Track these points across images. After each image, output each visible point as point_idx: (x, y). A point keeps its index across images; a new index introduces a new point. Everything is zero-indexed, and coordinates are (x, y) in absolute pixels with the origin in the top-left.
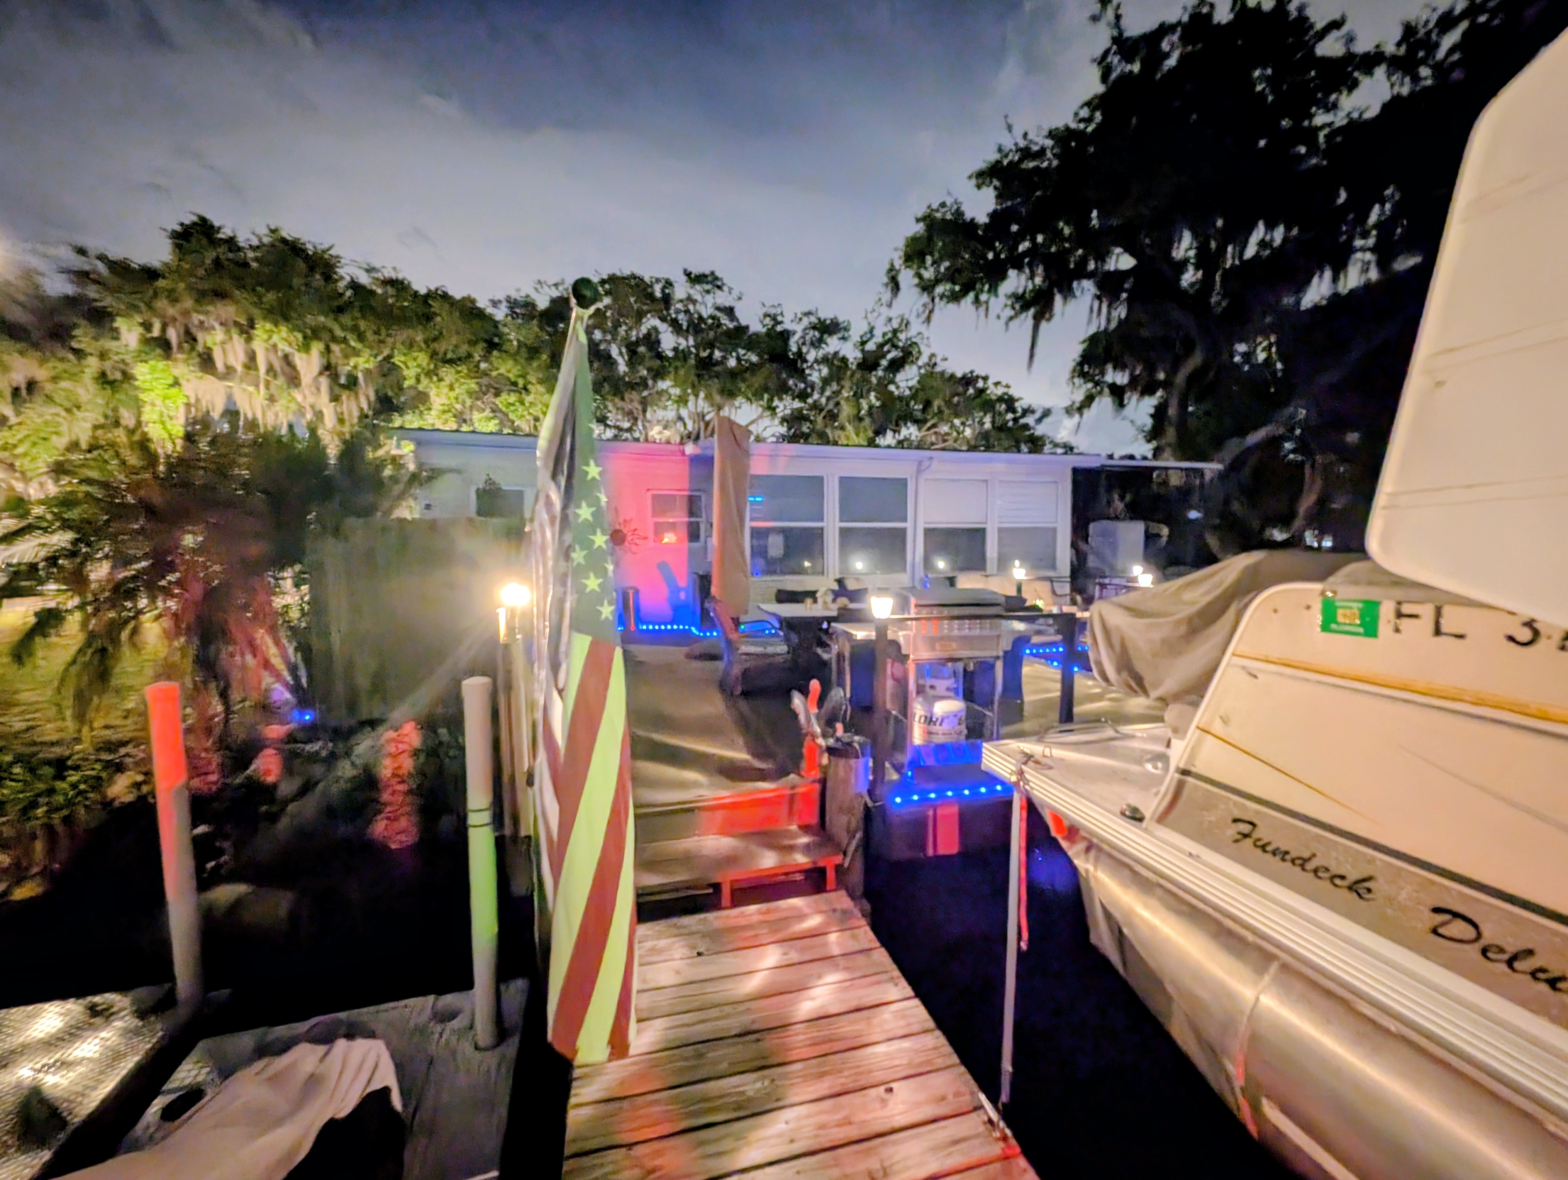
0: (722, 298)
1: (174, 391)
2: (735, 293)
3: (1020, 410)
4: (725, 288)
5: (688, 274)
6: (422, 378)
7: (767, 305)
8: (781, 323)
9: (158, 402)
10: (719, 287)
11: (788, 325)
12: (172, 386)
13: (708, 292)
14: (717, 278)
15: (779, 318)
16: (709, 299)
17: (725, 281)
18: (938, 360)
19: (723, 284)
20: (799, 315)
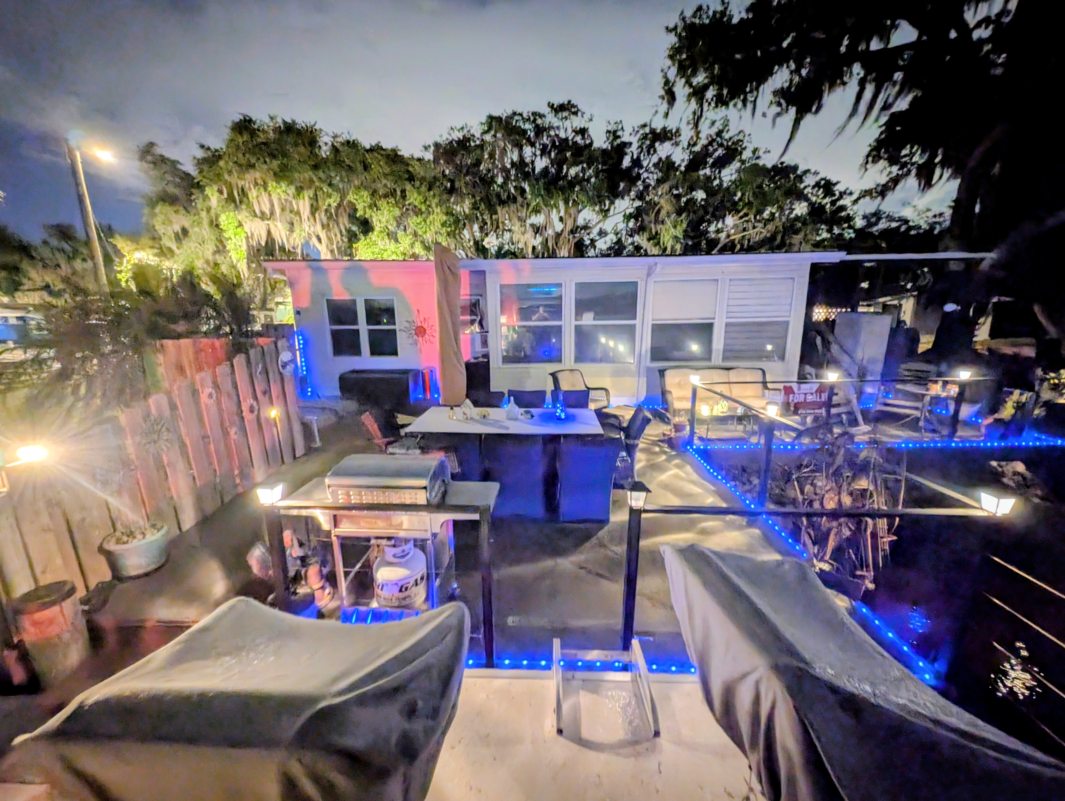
0: (578, 122)
1: (239, 229)
2: (587, 116)
3: (837, 193)
4: (579, 114)
5: (551, 106)
6: (367, 210)
7: (612, 122)
8: (619, 137)
9: (232, 237)
10: (575, 113)
11: (626, 138)
12: (237, 227)
13: (566, 118)
14: (573, 106)
15: (619, 133)
16: (567, 123)
17: (579, 107)
18: (761, 153)
19: (578, 110)
20: (636, 129)
